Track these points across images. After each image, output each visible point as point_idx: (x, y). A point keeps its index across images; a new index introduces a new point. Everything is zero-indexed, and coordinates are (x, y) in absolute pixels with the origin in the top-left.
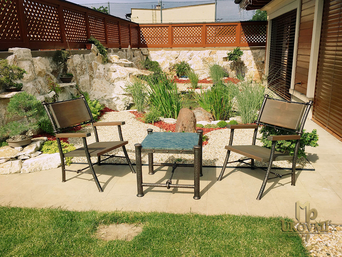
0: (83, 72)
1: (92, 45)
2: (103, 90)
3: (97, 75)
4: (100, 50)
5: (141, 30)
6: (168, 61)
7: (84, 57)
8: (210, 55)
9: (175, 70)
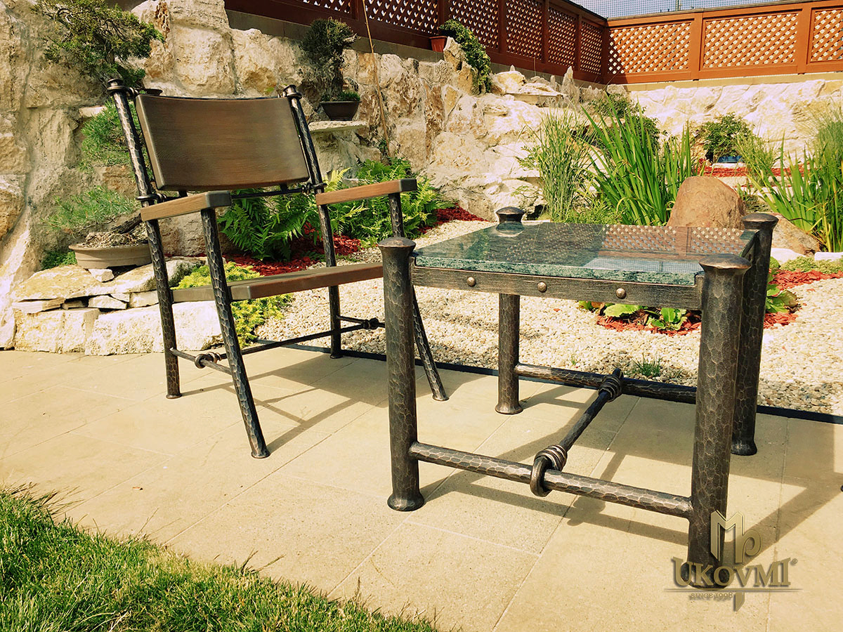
0: (409, 108)
1: (446, 39)
2: (462, 163)
3: (452, 124)
4: (469, 55)
5: (612, 36)
6: (684, 117)
7: (416, 68)
8: (818, 95)
9: (701, 142)
